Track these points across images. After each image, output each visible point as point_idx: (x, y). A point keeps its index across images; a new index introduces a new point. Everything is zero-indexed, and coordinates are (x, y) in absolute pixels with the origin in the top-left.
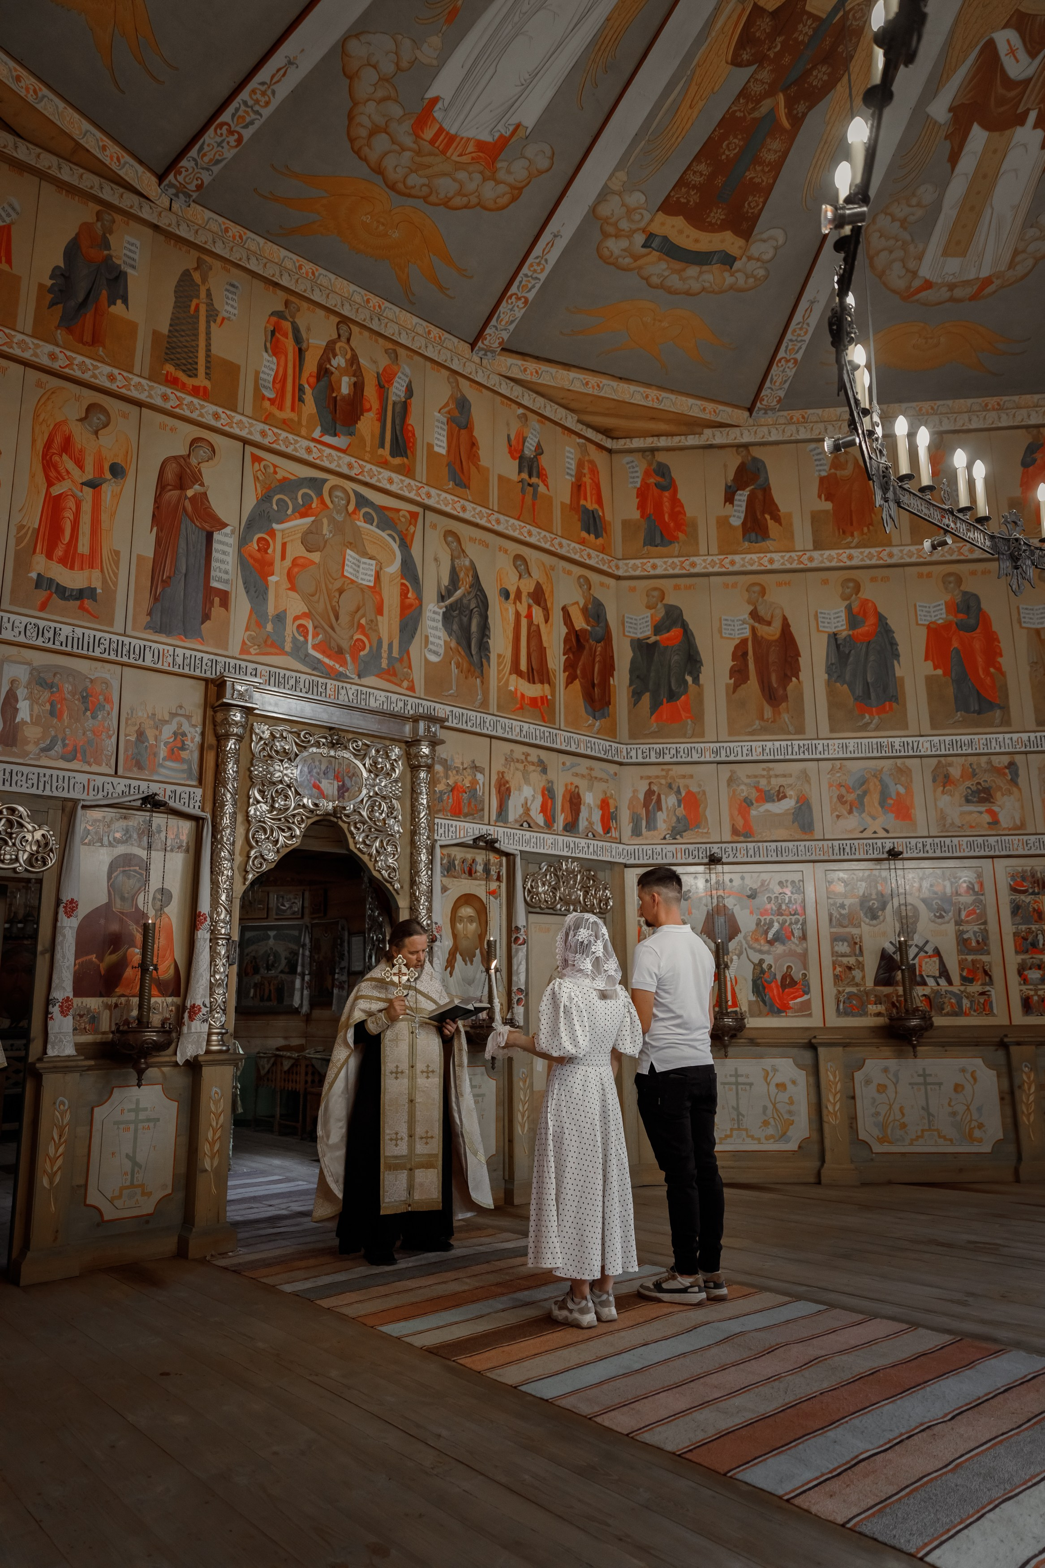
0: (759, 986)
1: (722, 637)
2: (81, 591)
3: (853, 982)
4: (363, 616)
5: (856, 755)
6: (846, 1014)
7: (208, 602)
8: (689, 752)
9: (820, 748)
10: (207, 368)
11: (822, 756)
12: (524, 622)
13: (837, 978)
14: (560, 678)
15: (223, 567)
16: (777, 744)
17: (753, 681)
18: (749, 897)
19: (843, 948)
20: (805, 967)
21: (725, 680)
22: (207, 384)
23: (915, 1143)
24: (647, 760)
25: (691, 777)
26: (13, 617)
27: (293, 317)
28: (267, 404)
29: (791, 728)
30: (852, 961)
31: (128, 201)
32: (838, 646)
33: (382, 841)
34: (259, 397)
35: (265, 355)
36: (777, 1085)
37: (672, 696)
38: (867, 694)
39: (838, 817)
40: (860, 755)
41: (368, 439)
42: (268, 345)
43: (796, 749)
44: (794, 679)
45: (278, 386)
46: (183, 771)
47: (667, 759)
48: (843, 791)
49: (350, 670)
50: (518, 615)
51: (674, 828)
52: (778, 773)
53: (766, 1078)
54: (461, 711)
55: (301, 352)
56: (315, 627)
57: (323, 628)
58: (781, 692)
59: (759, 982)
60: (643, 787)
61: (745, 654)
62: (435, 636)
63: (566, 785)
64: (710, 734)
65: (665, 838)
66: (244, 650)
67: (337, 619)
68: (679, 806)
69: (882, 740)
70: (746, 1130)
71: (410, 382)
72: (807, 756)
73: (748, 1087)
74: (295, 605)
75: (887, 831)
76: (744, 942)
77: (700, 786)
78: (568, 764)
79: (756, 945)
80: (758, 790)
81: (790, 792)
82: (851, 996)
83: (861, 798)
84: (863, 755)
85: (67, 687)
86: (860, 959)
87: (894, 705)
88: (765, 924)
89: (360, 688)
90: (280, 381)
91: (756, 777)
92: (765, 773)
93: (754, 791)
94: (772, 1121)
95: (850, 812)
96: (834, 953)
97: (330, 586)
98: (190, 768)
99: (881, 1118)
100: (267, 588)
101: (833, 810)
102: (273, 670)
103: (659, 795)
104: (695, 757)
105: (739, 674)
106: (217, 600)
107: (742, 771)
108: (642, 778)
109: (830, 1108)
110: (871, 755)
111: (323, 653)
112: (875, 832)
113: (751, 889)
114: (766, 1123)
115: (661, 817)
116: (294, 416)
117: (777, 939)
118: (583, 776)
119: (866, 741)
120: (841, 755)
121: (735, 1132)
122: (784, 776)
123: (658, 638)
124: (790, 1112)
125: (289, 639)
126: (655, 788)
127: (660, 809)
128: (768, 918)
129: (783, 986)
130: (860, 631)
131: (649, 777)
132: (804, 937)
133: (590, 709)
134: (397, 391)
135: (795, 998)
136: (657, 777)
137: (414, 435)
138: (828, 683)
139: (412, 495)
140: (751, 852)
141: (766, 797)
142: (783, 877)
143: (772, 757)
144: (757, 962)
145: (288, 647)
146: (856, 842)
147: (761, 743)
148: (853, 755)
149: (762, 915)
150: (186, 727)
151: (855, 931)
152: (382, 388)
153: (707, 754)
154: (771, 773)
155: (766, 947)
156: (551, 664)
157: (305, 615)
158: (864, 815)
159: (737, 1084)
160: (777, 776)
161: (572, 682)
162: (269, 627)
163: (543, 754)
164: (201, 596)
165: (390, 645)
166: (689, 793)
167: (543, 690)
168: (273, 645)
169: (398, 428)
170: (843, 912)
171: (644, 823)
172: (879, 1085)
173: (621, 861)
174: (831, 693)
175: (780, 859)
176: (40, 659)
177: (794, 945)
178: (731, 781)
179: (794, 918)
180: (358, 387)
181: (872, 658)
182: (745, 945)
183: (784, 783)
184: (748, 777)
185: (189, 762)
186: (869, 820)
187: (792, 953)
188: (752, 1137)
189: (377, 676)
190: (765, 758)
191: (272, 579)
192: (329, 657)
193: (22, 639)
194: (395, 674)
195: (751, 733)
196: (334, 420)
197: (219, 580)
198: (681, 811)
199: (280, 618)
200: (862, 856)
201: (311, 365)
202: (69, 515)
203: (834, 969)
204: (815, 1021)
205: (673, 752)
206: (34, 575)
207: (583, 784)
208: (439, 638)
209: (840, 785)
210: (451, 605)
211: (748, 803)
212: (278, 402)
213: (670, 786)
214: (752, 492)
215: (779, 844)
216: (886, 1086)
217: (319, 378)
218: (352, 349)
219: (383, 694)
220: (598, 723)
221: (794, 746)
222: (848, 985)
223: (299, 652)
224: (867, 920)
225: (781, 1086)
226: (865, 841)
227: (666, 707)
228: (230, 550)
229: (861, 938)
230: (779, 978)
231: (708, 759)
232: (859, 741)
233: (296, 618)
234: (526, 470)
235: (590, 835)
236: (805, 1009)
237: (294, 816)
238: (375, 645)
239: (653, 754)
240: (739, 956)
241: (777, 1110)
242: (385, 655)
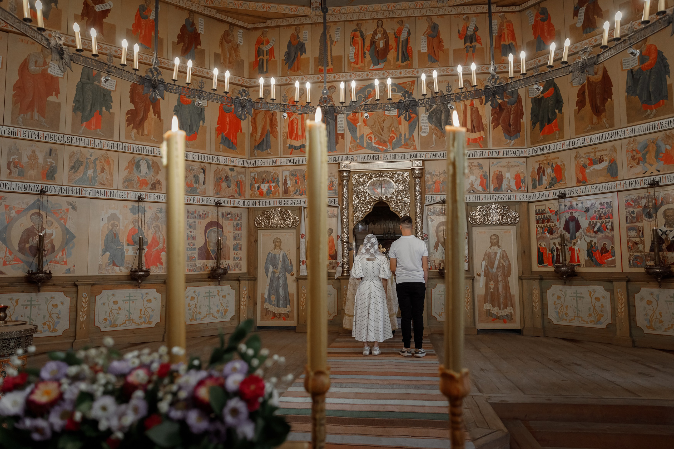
0: (590, 253)
1: (572, 87)
2: (300, 146)
3: (638, 250)
4: (394, 127)
5: (640, 133)
6: (634, 266)
7: (337, 138)
8: (555, 147)
9: (620, 133)
10: (331, 61)
11: (621, 137)
12: (469, 108)
13: (630, 249)
14: (491, 126)
15: (341, 125)
16: (597, 135)
17: (588, 106)
18: (585, 211)
19: (633, 233)
20: (613, 244)
21: (574, 107)
22: (332, 67)
23: (667, 330)
24: (537, 154)
25: (558, 158)
26: (283, 159)
27: (360, 28)
28: (353, 64)
29: (607, 125)
30: (638, 240)
31: (302, 20)
32: (633, 76)
33: (402, 206)
34: (349, 63)
35: (351, 48)
36: (596, 298)
37: (549, 121)
38: (649, 98)
39: (631, 167)
40: (643, 133)
41: (392, 60)
42: (352, 43)
43: (607, 136)
44: (609, 99)
45: (356, 56)
46: (333, 193)
47: (546, 152)
48: (634, 153)
49: (389, 148)
50: (465, 106)
51: (550, 183)
52: (599, 149)
53: (590, 295)
54: (436, 152)
55: (364, 40)
56: (375, 136)
57: (378, 136)
58: (602, 108)
59: (590, 251)
60: (537, 166)
61: (584, 92)
62: (424, 126)
63: (494, 172)
64: (567, 135)
65: (546, 188)
66: (350, 150)
67: (383, 131)
68: (553, 172)
69: (655, 123)
70: (581, 317)
71: (409, 29)
72: (613, 139)
73: (582, 299)
74: (367, 131)
75: (659, 171)
76: (583, 233)
77: (562, 162)
78: (495, 163)
79: (589, 234)
80: (589, 159)
81: (605, 158)
82: (637, 257)
83: (644, 156)
84: (644, 133)
85: (299, 175)
86: (642, 239)
87: (665, 101)
88: (593, 224)
89: (391, 154)
90: (357, 55)
91: (588, 153)
92: (593, 150)
93: (588, 160)
94: (593, 314)
95: (638, 164)
96: (628, 236)
97: (380, 120)
98: (335, 192)
99: (649, 317)
100: (356, 128)
101: (628, 164)
102: (359, 155)
103: (544, 169)
104: (558, 149)
105: (581, 103)
106: (340, 137)
107: (581, 151)
108: (536, 162)
109: (619, 310)
110: (649, 132)
111: (378, 144)
112: (652, 173)
113: (586, 208)
114: (590, 315)
115: (545, 178)
116: (362, 64)
117: (599, 230)
118: (504, 166)
119: (646, 125)
120: (632, 135)
121: (576, 318)
122: (603, 150)
123: (543, 95)
124: (602, 311)
125: (365, 143)
126: (542, 166)
127: (544, 175)
128: (594, 221)
129: (602, 253)
130: (646, 64)
131: (539, 161)
132: (612, 229)
133: (508, 136)
134: (404, 35)
135: (608, 258)
136: (543, 160)
137: (412, 50)
138: (627, 98)
139: (411, 75)
140: (584, 190)
141: (593, 162)
142: (602, 201)
143: (595, 142)
144: (589, 242)
145: (365, 146)
146: (638, 179)
147: (589, 136)
148: (638, 134)
149: (591, 219)
150: (333, 179)
151: (640, 225)
152: (397, 38)
153: (564, 146)
154: (596, 150)
155: (593, 235)
156: (484, 122)
157: (371, 133)
158: (646, 164)
159: (577, 297)
160: (599, 151)
161: (496, 127)
162: (358, 141)
163: (480, 161)
164: (335, 137)
165: (405, 135)
166: (558, 166)
167: (480, 134)
168: (360, 146)
169: (404, 50)
170: (633, 215)
171: (537, 182)
172: (648, 301)
173: (526, 200)
174: (629, 101)
175: (598, 192)
176: (291, 168)
177: (607, 233)
178: (576, 157)
179: (607, 220)
180: (387, 43)
181: (653, 77)
182: (583, 234)
183: (603, 154)
184: (585, 154)
185: (335, 190)
186: (648, 166)
187: (607, 237)
188: (584, 321)
189: (401, 147)
190: (592, 143)
191: (358, 124)
192: (381, 145)
193: (286, 164)
194: (407, 145)
195: (587, 132)
196: (378, 59)
197: (340, 130)
198: (553, 175)
199: (362, 137)
200: (642, 186)
201: (368, 43)
202: (295, 125)
203: (628, 244)
204: (618, 269)
205: (548, 148)
206: (288, 145)
207: (504, 170)
208: (427, 126)
209: (633, 150)
210: (432, 112)
211: (584, 166)
212: (356, 62)
213: (548, 164)
214: (588, 7)
215: (598, 185)
216: (651, 302)
217: (371, 46)
218: (383, 29)
219: (401, 154)
220: (513, 142)
221: (606, 135)
222: (635, 252)
223: (370, 147)
224: (647, 219)
225: (597, 299)
226: (644, 178)
227: (546, 128)
228: (343, 119)
229: (643, 228)
230: (600, 249)
231: (564, 148)
232: (642, 125)
233: (367, 135)
234: (469, 41)
235: (509, 191)
236: (613, 264)
237: (368, 202)
238: (398, 136)
239: (539, 150)
240: (580, 239)
241: (595, 310)
242: (403, 139)
